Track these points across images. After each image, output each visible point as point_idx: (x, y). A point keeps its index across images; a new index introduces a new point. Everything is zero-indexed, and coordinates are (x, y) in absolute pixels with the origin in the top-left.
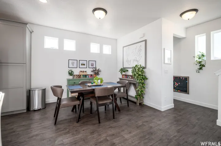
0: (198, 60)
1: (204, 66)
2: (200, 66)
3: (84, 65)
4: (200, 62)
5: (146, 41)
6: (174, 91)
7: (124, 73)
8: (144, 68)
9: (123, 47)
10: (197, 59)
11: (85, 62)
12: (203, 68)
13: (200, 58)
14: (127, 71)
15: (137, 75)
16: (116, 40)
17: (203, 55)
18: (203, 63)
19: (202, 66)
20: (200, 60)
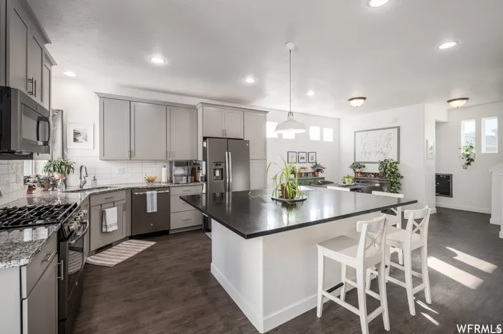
0: (465, 153)
1: (472, 160)
2: (468, 160)
3: (304, 158)
4: (468, 156)
5: (399, 128)
6: (436, 195)
7: (358, 170)
8: (397, 163)
9: (355, 132)
10: (463, 151)
11: (304, 155)
12: (472, 163)
13: (467, 151)
14: (364, 167)
15: (389, 172)
16: (339, 119)
17: (472, 147)
18: (471, 157)
19: (470, 161)
20: (468, 153)
